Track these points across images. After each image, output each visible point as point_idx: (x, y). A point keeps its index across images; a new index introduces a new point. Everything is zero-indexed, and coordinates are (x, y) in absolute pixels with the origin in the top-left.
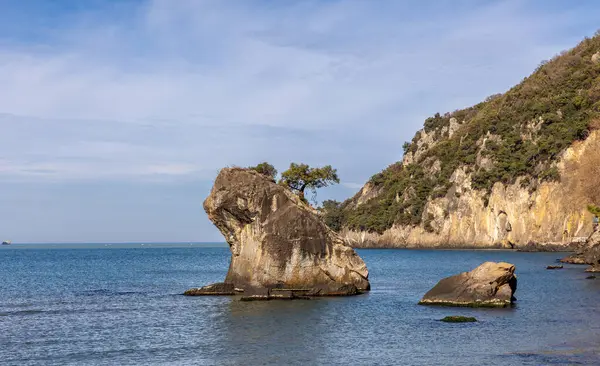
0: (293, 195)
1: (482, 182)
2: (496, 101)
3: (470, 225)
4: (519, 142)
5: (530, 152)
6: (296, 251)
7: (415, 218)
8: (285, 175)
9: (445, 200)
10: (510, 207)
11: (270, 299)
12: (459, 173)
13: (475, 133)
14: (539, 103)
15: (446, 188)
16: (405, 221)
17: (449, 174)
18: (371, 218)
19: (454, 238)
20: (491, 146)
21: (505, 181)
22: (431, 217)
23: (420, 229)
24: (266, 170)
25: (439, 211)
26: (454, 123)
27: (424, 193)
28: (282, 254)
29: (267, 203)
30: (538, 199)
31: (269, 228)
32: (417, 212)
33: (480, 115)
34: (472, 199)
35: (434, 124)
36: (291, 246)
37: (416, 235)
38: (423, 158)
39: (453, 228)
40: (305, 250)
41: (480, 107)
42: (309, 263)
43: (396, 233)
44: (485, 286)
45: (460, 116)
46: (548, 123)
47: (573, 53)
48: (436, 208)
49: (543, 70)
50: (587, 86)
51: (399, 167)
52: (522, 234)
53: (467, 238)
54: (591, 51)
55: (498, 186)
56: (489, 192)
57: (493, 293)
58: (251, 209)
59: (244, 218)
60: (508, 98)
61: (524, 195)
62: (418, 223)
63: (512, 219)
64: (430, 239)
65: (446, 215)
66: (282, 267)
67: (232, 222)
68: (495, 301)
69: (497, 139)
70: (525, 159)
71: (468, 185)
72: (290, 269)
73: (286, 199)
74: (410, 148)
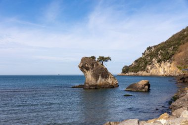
0: (100, 63)
1: (159, 61)
2: (163, 43)
3: (156, 71)
4: (168, 52)
5: (170, 55)
6: (100, 77)
7: (144, 69)
8: (98, 59)
9: (151, 65)
10: (165, 67)
11: (90, 89)
12: (154, 59)
13: (158, 50)
14: (172, 43)
15: (151, 62)
16: (142, 70)
17: (152, 60)
18: (135, 70)
19: (153, 74)
20: (161, 53)
21: (164, 61)
22: (148, 69)
23: (145, 72)
24: (93, 58)
25: (149, 68)
26: (153, 48)
27: (146, 64)
28: (97, 77)
29: (93, 65)
30: (172, 65)
31: (93, 71)
32: (145, 68)
33: (159, 46)
34: (157, 65)
35: (149, 48)
36: (99, 76)
37: (144, 73)
38: (146, 56)
39: (153, 71)
40: (103, 77)
41: (159, 45)
42: (103, 80)
43: (140, 73)
44: (141, 86)
45: (155, 47)
46: (174, 48)
47: (180, 32)
48: (149, 67)
49: (173, 36)
50: (183, 40)
51: (141, 58)
52: (168, 73)
53: (156, 74)
54: (184, 32)
55: (163, 62)
56: (161, 64)
57: (143, 88)
58: (89, 67)
59: (88, 69)
60: (165, 42)
61: (169, 64)
62: (145, 70)
63: (166, 70)
64: (148, 74)
65: (151, 68)
66: (97, 81)
67: (85, 70)
68: (143, 90)
69: (163, 52)
70: (169, 56)
71: (156, 62)
72: (99, 81)
73: (98, 64)
74: (143, 54)
